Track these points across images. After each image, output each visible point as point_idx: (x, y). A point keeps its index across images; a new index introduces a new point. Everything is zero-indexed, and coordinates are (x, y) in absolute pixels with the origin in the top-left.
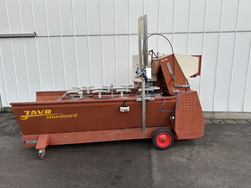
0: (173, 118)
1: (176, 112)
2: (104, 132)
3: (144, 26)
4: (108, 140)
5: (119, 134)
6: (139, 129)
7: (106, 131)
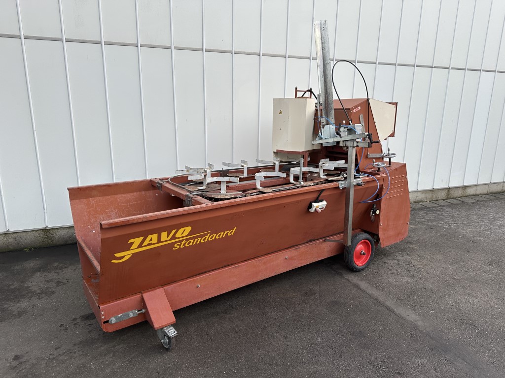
0: (378, 212)
1: (382, 201)
2: (268, 258)
3: (322, 43)
4: (274, 274)
5: (291, 259)
6: (320, 241)
7: (272, 256)
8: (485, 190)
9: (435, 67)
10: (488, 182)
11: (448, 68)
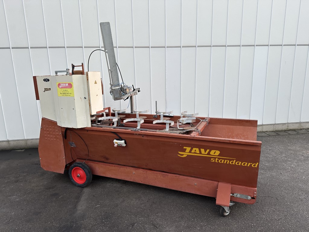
8: (271, 129)
9: (213, 46)
10: (274, 123)
11: (225, 46)
